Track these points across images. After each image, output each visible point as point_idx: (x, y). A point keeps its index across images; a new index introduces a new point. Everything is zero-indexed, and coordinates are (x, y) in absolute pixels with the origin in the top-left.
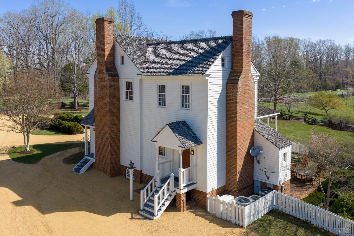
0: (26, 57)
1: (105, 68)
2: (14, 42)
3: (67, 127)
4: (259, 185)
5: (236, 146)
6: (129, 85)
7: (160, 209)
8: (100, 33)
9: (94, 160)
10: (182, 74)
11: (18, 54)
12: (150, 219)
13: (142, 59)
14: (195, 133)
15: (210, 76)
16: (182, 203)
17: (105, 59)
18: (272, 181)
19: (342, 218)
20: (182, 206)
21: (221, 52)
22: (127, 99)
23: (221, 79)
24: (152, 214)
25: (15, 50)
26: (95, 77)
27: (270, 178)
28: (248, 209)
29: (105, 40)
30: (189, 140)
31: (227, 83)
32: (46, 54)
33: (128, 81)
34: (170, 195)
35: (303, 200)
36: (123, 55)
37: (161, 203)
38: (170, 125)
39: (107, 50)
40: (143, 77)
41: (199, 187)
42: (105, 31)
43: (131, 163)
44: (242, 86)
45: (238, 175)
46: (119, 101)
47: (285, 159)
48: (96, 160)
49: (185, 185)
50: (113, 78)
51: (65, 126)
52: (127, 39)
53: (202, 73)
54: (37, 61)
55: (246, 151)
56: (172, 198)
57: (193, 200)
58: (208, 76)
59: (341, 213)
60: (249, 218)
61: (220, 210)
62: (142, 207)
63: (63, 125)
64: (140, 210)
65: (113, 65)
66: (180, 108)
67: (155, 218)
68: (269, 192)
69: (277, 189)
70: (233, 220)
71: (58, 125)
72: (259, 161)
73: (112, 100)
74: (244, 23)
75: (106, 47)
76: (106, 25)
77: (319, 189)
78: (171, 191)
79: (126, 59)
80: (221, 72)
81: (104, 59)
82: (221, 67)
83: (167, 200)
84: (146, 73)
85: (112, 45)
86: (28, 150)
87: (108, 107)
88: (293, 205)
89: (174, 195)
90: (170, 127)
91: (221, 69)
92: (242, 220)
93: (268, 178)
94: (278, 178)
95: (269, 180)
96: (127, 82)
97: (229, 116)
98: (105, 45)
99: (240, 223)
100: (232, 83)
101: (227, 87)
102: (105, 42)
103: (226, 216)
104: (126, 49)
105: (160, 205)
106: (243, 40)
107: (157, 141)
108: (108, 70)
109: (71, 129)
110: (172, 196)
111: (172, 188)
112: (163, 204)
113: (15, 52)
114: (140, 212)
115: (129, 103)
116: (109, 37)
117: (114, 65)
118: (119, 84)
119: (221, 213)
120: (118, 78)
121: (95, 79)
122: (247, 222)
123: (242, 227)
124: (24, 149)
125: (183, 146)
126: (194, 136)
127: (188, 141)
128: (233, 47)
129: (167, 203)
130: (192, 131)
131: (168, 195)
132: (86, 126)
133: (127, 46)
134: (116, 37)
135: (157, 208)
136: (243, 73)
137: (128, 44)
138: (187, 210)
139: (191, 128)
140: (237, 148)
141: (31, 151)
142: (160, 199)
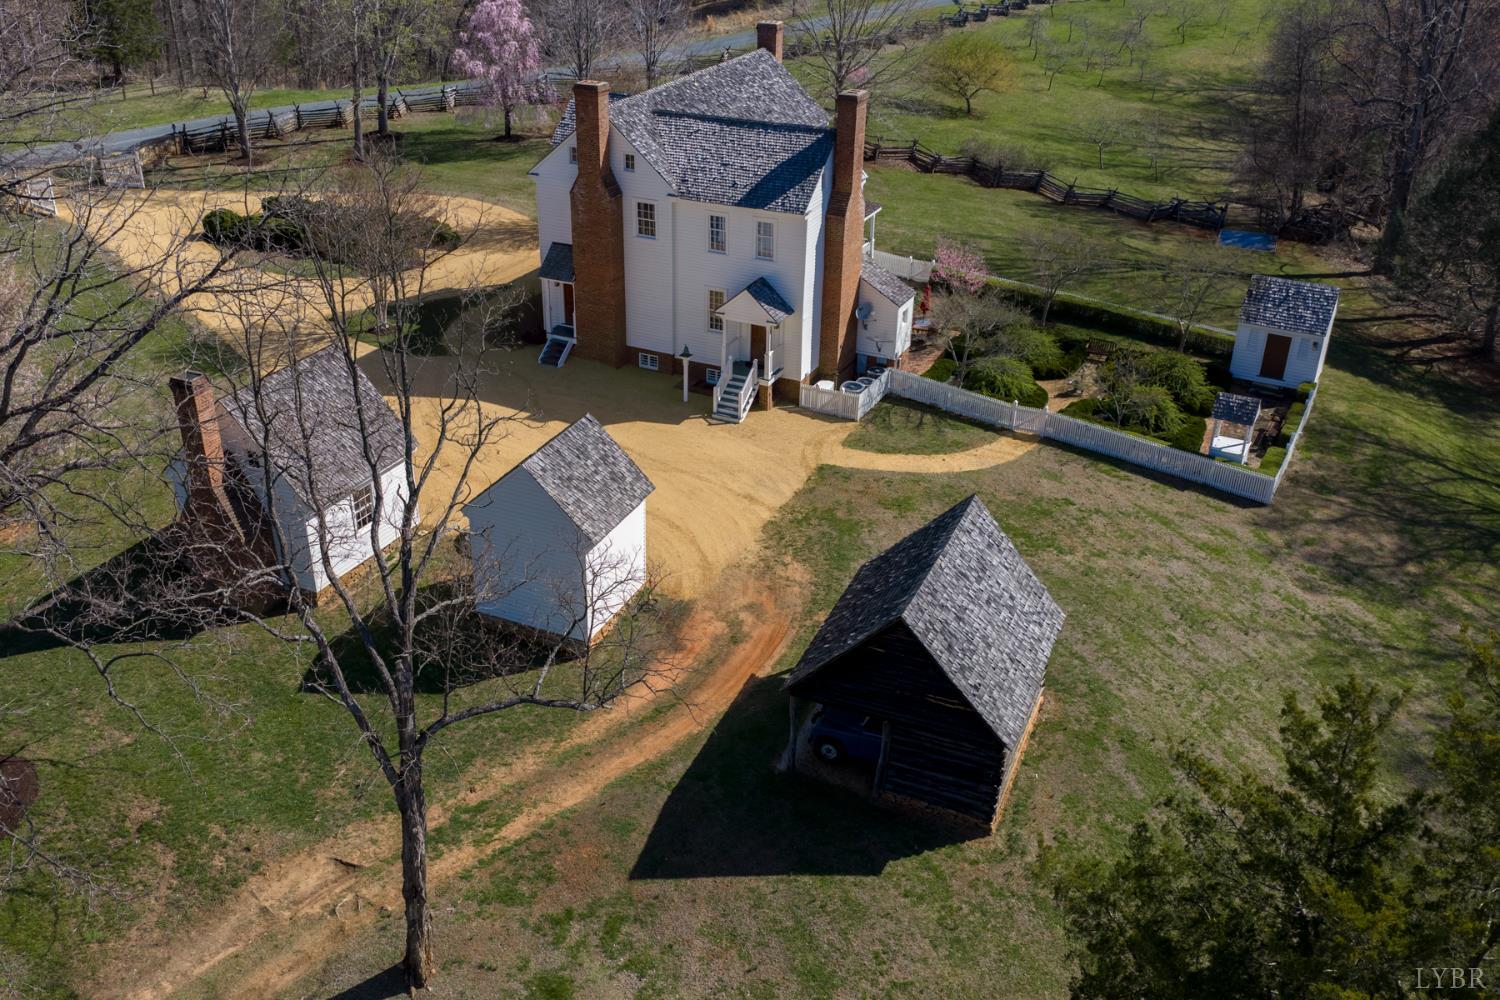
1: (600, 180)
4: (865, 361)
5: (839, 310)
6: (646, 210)
7: (744, 410)
9: (575, 341)
10: (763, 208)
12: (734, 423)
14: (782, 296)
16: (768, 398)
17: (601, 163)
18: (885, 354)
19: (981, 396)
20: (769, 402)
21: (822, 166)
22: (640, 232)
23: (821, 209)
24: (737, 417)
26: (571, 192)
27: (882, 350)
28: (862, 397)
29: (600, 128)
31: (828, 213)
33: (643, 201)
34: (754, 390)
35: (923, 375)
36: (630, 154)
37: (746, 401)
39: (603, 147)
40: (679, 200)
41: (788, 375)
42: (599, 112)
43: (686, 348)
44: (850, 217)
45: (839, 350)
46: (622, 236)
47: (904, 320)
48: (578, 340)
49: (772, 373)
50: (616, 197)
52: (623, 112)
53: (801, 211)
55: (850, 313)
56: (757, 393)
58: (808, 213)
59: (979, 390)
60: (863, 408)
61: (821, 402)
62: (715, 409)
64: (716, 413)
65: (608, 170)
66: (753, 257)
67: (740, 421)
68: (883, 371)
69: (892, 366)
70: (840, 413)
72: (866, 326)
75: (600, 141)
77: (947, 355)
78: (755, 384)
79: (639, 163)
80: (821, 198)
83: (751, 396)
84: (687, 194)
85: (608, 134)
88: (915, 386)
89: (757, 388)
90: (749, 293)
92: (855, 411)
93: (880, 350)
94: (894, 350)
95: (882, 353)
96: (639, 204)
98: (600, 137)
99: (851, 415)
100: (834, 215)
101: (827, 219)
102: (600, 133)
103: (829, 409)
104: (634, 141)
105: (745, 404)
107: (725, 312)
108: (605, 184)
110: (756, 390)
111: (757, 380)
112: (748, 403)
114: (716, 416)
115: (645, 240)
116: (603, 120)
117: (614, 174)
118: (622, 206)
119: (823, 406)
120: (621, 195)
121: (572, 198)
122: (860, 414)
123: (853, 420)
125: (773, 321)
126: (780, 300)
127: (778, 312)
129: (752, 401)
130: (777, 293)
131: (751, 390)
135: (739, 408)
136: (853, 195)
137: (631, 126)
138: (774, 406)
139: (776, 288)
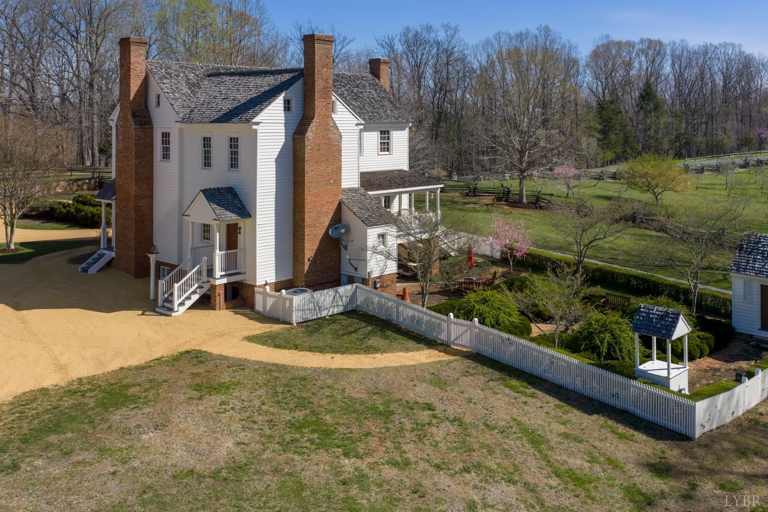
0: (31, 81)
1: (130, 112)
2: (5, 46)
3: (90, 215)
4: (346, 281)
5: (304, 222)
6: (166, 136)
7: (182, 304)
8: (125, 59)
9: (113, 254)
11: (13, 74)
12: (166, 315)
13: (189, 98)
14: (244, 203)
15: (260, 125)
16: (217, 298)
17: (131, 98)
18: (360, 274)
20: (218, 301)
21: (282, 91)
22: (163, 158)
23: (284, 128)
24: (171, 310)
25: (7, 65)
26: (116, 125)
27: (358, 269)
28: (299, 299)
29: (132, 70)
30: (230, 212)
31: (295, 134)
32: (77, 76)
33: (165, 131)
34: (200, 287)
36: (158, 93)
37: (185, 296)
38: (204, 192)
39: (135, 86)
40: (183, 125)
41: (247, 279)
42: (132, 57)
44: (314, 138)
45: (307, 263)
46: (152, 162)
48: (116, 253)
49: (223, 273)
50: (143, 126)
51: (86, 214)
52: (170, 68)
53: (248, 121)
54: (56, 90)
55: (324, 230)
56: (204, 291)
57: (239, 298)
58: (258, 124)
60: (300, 314)
62: (160, 303)
63: (83, 213)
64: (158, 307)
65: (144, 107)
66: (227, 169)
67: (173, 314)
71: (75, 214)
72: (346, 246)
73: (140, 160)
74: (316, 52)
75: (132, 81)
76: (133, 48)
78: (201, 281)
79: (163, 99)
80: (284, 118)
81: (129, 98)
82: (283, 112)
83: (194, 292)
84: (187, 120)
85: (142, 78)
86: (12, 247)
87: (133, 170)
89: (207, 287)
90: (204, 194)
91: (283, 115)
92: (291, 315)
93: (356, 269)
94: (366, 269)
95: (358, 272)
96: (163, 133)
97: (296, 179)
98: (132, 77)
99: (287, 319)
100: (299, 135)
101: (294, 139)
102: (132, 74)
103: (274, 313)
104: (164, 83)
105: (183, 298)
106: (316, 75)
107: (190, 214)
108: (134, 115)
109: (96, 218)
110: (203, 287)
111: (204, 278)
112: (188, 298)
113: (6, 71)
114: (157, 309)
115: (165, 164)
116: (138, 65)
117: (147, 107)
118: (152, 136)
119: (270, 310)
120: (151, 126)
121: (116, 129)
122: (296, 318)
124: (5, 247)
125: (217, 218)
126: (241, 207)
127: (228, 213)
128: (305, 84)
129: (195, 297)
130: (240, 201)
131: (196, 286)
132: (104, 203)
133: (168, 79)
134: (152, 65)
135: (177, 302)
136: (316, 119)
137: (171, 77)
138: (227, 309)
139: (240, 196)
140: (306, 224)
141: (16, 249)
142: (182, 291)
